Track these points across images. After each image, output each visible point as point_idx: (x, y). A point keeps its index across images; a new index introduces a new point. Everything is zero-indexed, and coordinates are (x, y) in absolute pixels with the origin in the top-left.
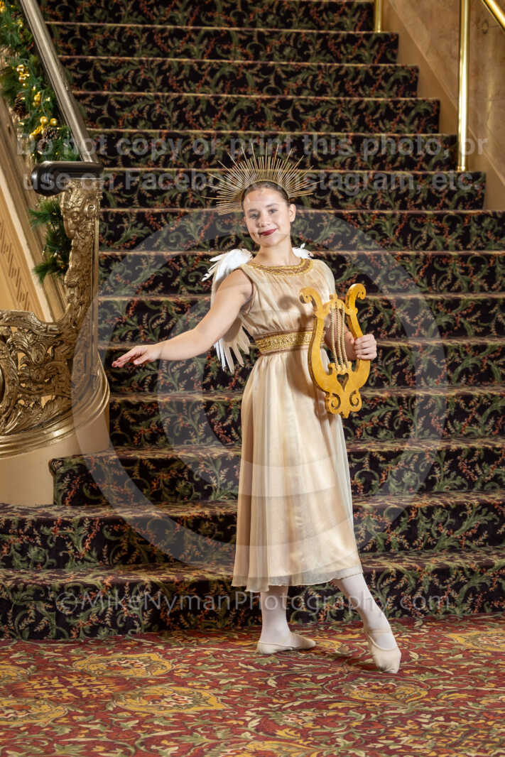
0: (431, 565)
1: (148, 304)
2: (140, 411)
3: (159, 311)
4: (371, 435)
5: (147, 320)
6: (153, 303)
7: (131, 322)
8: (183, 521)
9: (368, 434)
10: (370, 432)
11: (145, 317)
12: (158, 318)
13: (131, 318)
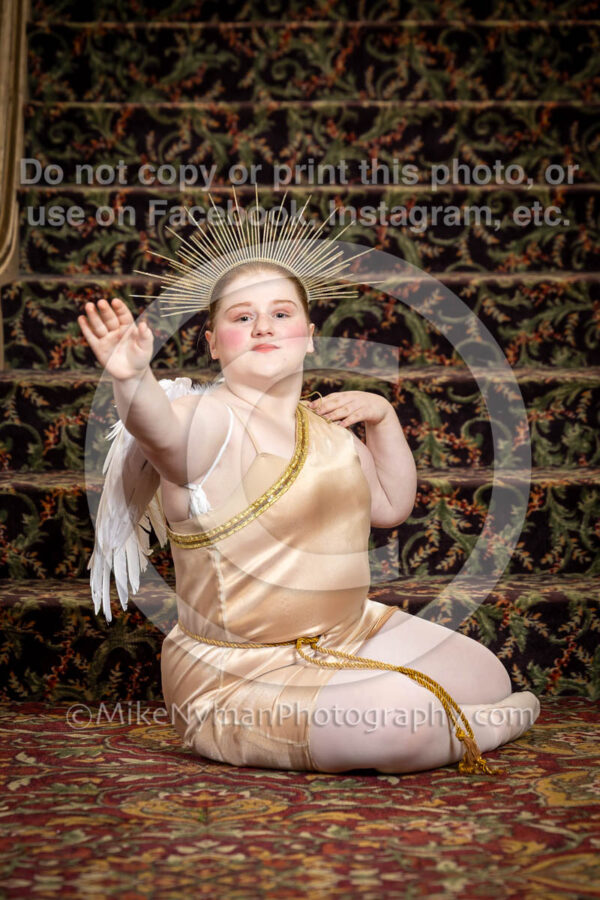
0: (533, 596)
1: (154, 114)
2: (60, 304)
3: (175, 127)
4: (537, 359)
5: (155, 145)
6: (164, 111)
7: (122, 148)
8: (56, 499)
9: (531, 356)
10: (535, 353)
11: (150, 139)
12: (177, 140)
13: (123, 140)
